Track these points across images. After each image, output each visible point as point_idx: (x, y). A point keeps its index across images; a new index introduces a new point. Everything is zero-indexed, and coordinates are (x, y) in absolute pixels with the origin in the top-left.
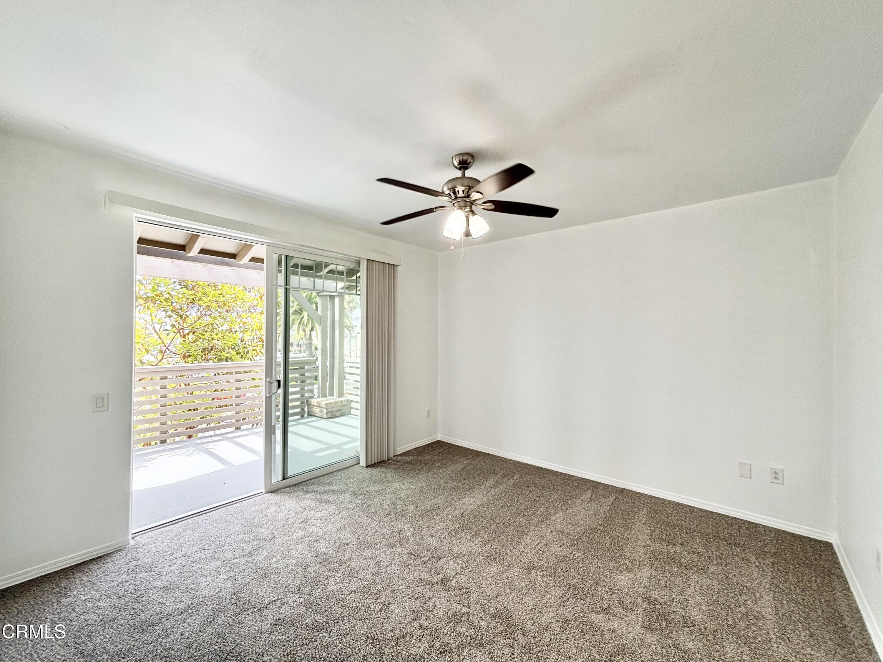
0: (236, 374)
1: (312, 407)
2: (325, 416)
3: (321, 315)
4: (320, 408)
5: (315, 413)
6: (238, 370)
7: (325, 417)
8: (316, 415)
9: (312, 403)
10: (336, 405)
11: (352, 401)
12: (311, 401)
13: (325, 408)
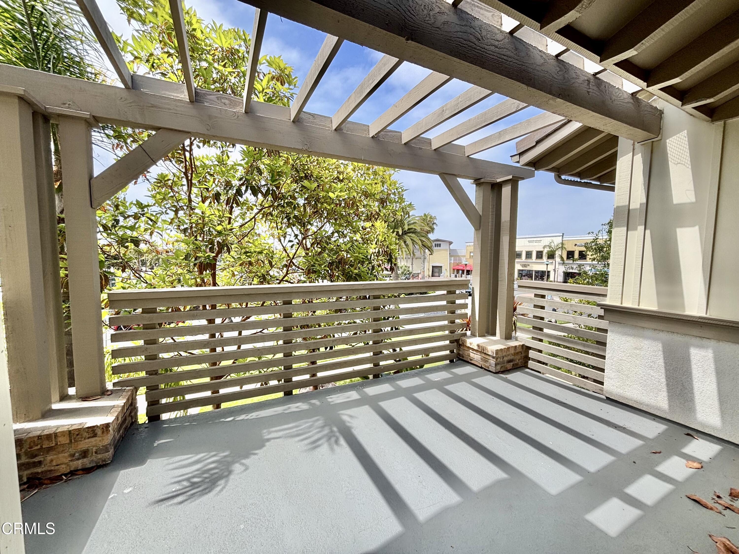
0: (374, 298)
1: (466, 349)
2: (493, 369)
3: (481, 214)
4: (483, 355)
5: (471, 360)
6: (377, 293)
7: (494, 371)
8: (472, 362)
9: (468, 345)
10: (508, 353)
11: (530, 348)
12: (465, 341)
13: (493, 357)
